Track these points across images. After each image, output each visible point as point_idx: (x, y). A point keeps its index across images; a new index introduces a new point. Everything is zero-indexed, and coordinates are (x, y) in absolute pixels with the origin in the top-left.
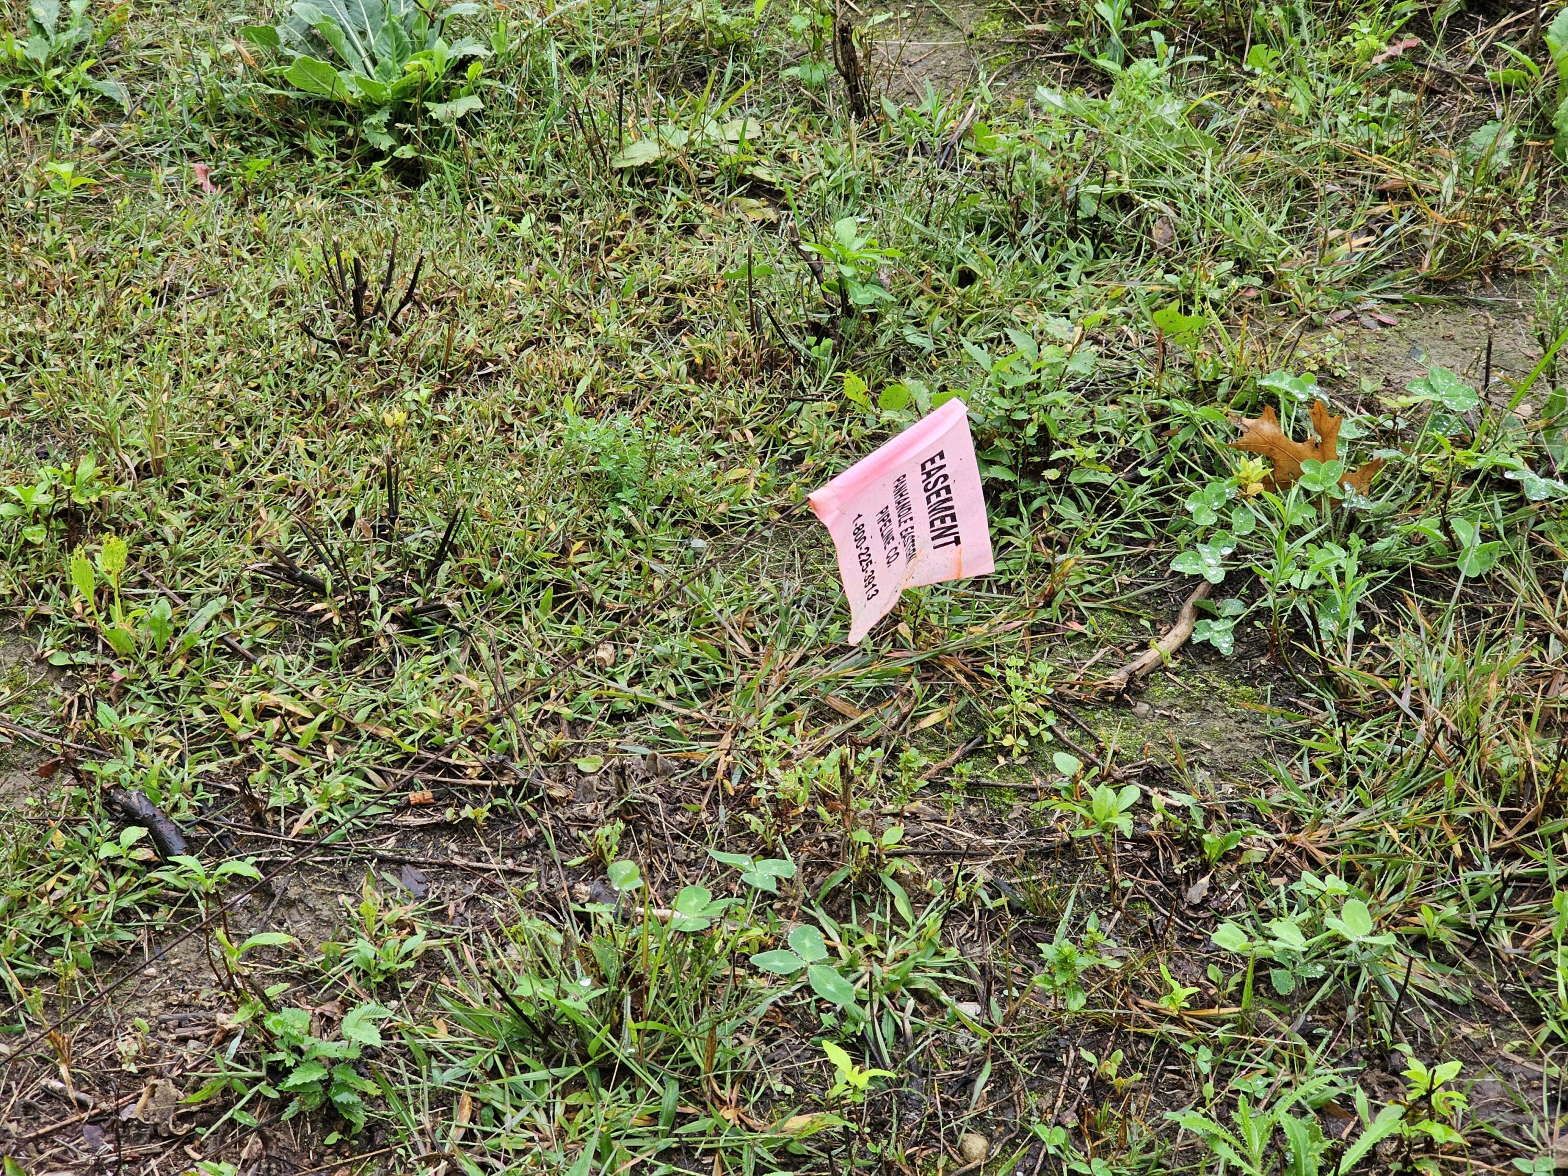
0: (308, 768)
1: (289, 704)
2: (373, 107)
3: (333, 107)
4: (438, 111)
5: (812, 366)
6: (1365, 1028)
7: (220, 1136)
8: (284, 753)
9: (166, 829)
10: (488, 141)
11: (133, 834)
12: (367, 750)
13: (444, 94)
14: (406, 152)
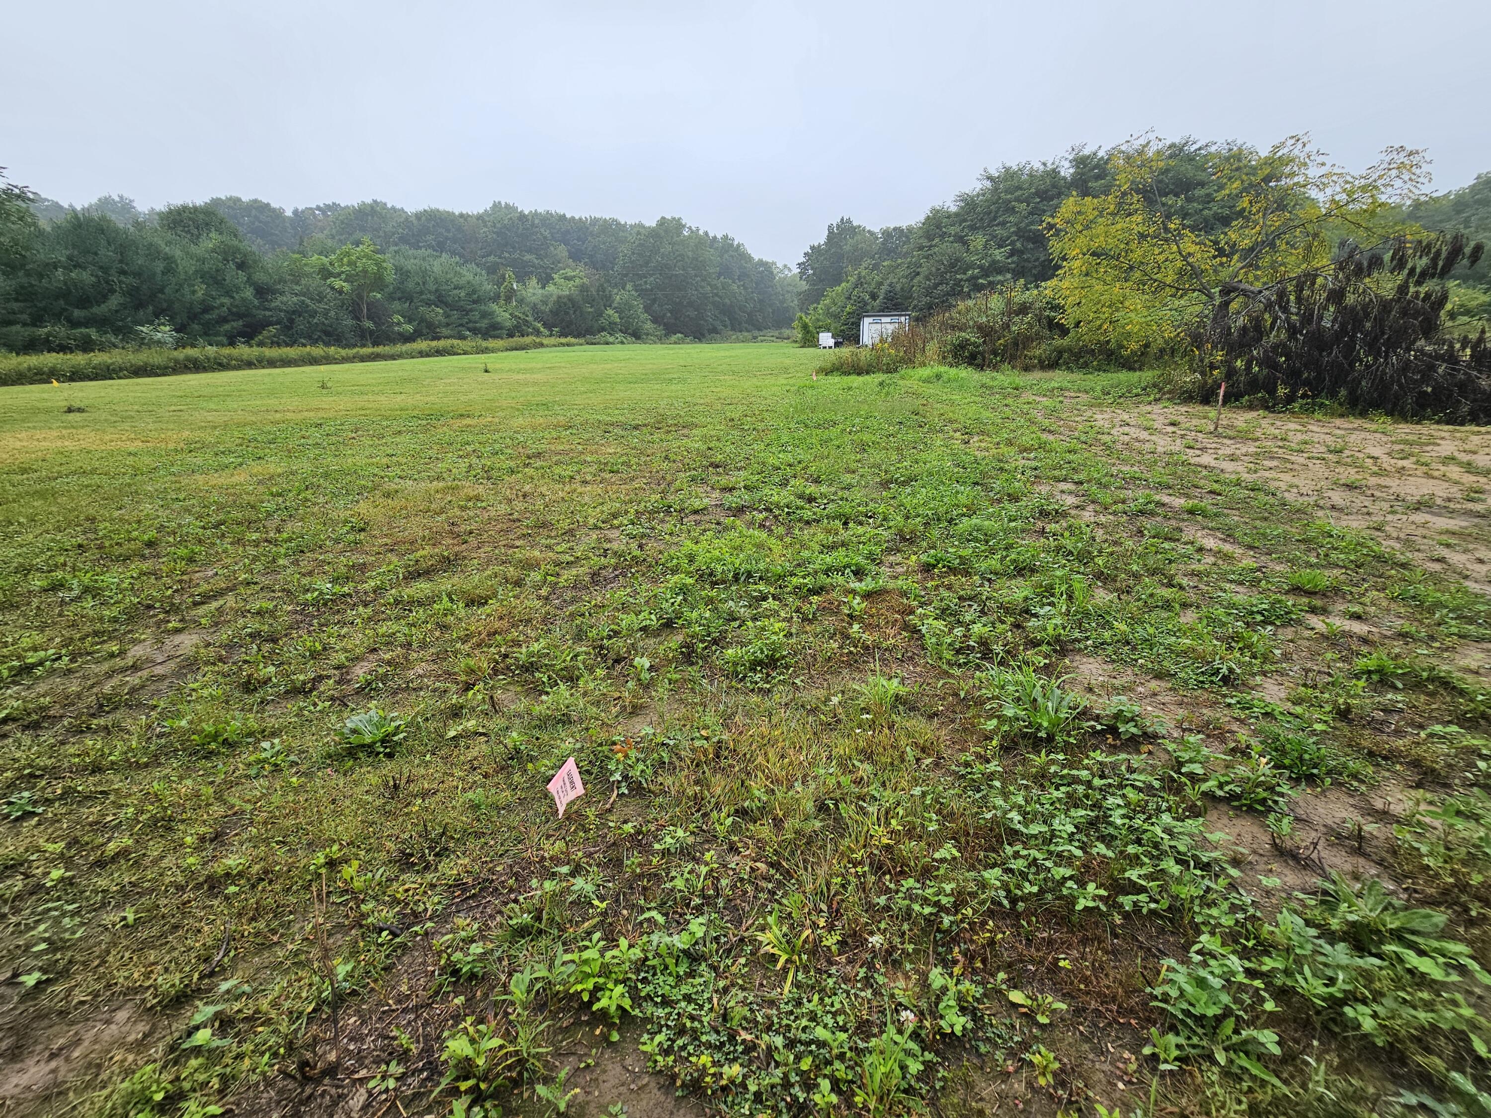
0: (425, 899)
1: (413, 886)
2: (375, 743)
3: (363, 746)
4: (395, 738)
5: (512, 767)
6: (689, 854)
7: (442, 998)
8: (417, 897)
9: (394, 929)
10: (410, 742)
11: (385, 933)
12: (438, 888)
13: (394, 735)
14: (388, 750)
